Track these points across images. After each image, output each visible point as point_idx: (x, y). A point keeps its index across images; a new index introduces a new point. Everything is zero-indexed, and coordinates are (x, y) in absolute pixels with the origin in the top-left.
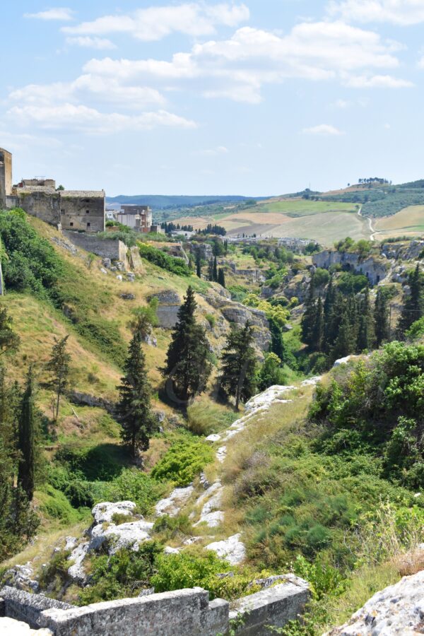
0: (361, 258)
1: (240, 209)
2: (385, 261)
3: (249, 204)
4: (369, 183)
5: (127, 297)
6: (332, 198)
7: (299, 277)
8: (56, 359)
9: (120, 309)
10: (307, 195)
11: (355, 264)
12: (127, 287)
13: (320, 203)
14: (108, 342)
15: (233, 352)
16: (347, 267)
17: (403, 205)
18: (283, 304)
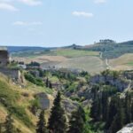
0: (115, 79)
1: (42, 53)
2: (126, 80)
3: (47, 51)
4: (105, 42)
5: (26, 95)
6: (87, 49)
7: (84, 87)
8: (7, 121)
9: (23, 100)
10: (75, 47)
11: (112, 81)
12: (24, 91)
13: (82, 51)
14: (21, 115)
15: (74, 119)
16: (108, 83)
17: (122, 53)
18: (78, 100)
